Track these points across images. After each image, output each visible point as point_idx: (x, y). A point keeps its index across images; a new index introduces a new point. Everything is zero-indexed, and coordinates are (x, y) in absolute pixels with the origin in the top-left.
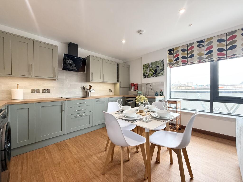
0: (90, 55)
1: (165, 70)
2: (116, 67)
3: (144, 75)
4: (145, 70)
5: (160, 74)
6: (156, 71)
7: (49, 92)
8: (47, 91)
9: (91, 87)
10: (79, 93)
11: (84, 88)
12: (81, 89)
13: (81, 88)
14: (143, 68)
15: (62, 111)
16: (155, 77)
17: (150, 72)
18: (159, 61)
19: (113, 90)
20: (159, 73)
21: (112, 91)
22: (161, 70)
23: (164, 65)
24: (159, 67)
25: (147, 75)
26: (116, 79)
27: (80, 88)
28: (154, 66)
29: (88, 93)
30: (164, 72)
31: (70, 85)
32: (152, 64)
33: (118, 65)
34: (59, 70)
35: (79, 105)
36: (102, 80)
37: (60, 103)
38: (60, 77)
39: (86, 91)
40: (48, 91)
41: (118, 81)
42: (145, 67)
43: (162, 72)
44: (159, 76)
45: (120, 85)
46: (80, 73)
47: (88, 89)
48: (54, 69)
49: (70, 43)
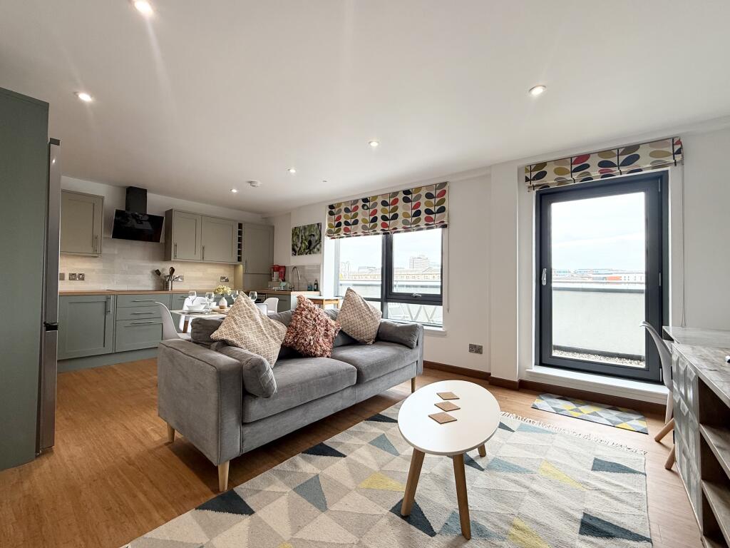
0: (172, 210)
1: (322, 243)
2: (237, 230)
3: (293, 250)
4: (294, 238)
5: (315, 250)
6: (310, 242)
7: (83, 279)
8: (79, 278)
9: (173, 270)
10: (146, 282)
11: (158, 273)
12: (151, 274)
13: (152, 272)
14: (293, 234)
15: (106, 312)
16: (308, 256)
17: (301, 243)
18: (314, 225)
19: (231, 279)
20: (314, 248)
21: (227, 280)
22: (316, 241)
23: (320, 232)
24: (314, 235)
25: (297, 249)
26: (236, 256)
27: (149, 272)
28: (307, 233)
29: (167, 283)
30: (321, 246)
31: (127, 267)
32: (305, 228)
33: (240, 226)
34: (105, 238)
35: (142, 303)
36: (198, 256)
37: (103, 299)
38: (105, 251)
39: (163, 278)
40: (82, 277)
41: (239, 259)
42: (295, 232)
43: (318, 246)
44: (314, 253)
45: (246, 268)
46: (149, 244)
47: (168, 276)
48: (95, 238)
49: (131, 187)
